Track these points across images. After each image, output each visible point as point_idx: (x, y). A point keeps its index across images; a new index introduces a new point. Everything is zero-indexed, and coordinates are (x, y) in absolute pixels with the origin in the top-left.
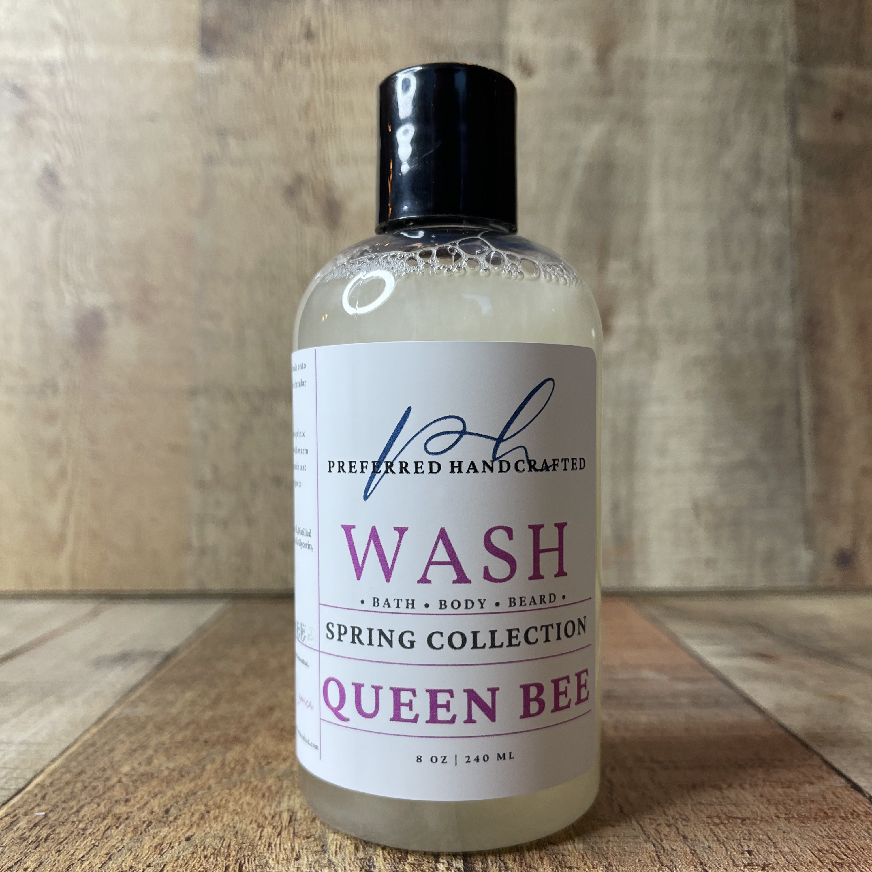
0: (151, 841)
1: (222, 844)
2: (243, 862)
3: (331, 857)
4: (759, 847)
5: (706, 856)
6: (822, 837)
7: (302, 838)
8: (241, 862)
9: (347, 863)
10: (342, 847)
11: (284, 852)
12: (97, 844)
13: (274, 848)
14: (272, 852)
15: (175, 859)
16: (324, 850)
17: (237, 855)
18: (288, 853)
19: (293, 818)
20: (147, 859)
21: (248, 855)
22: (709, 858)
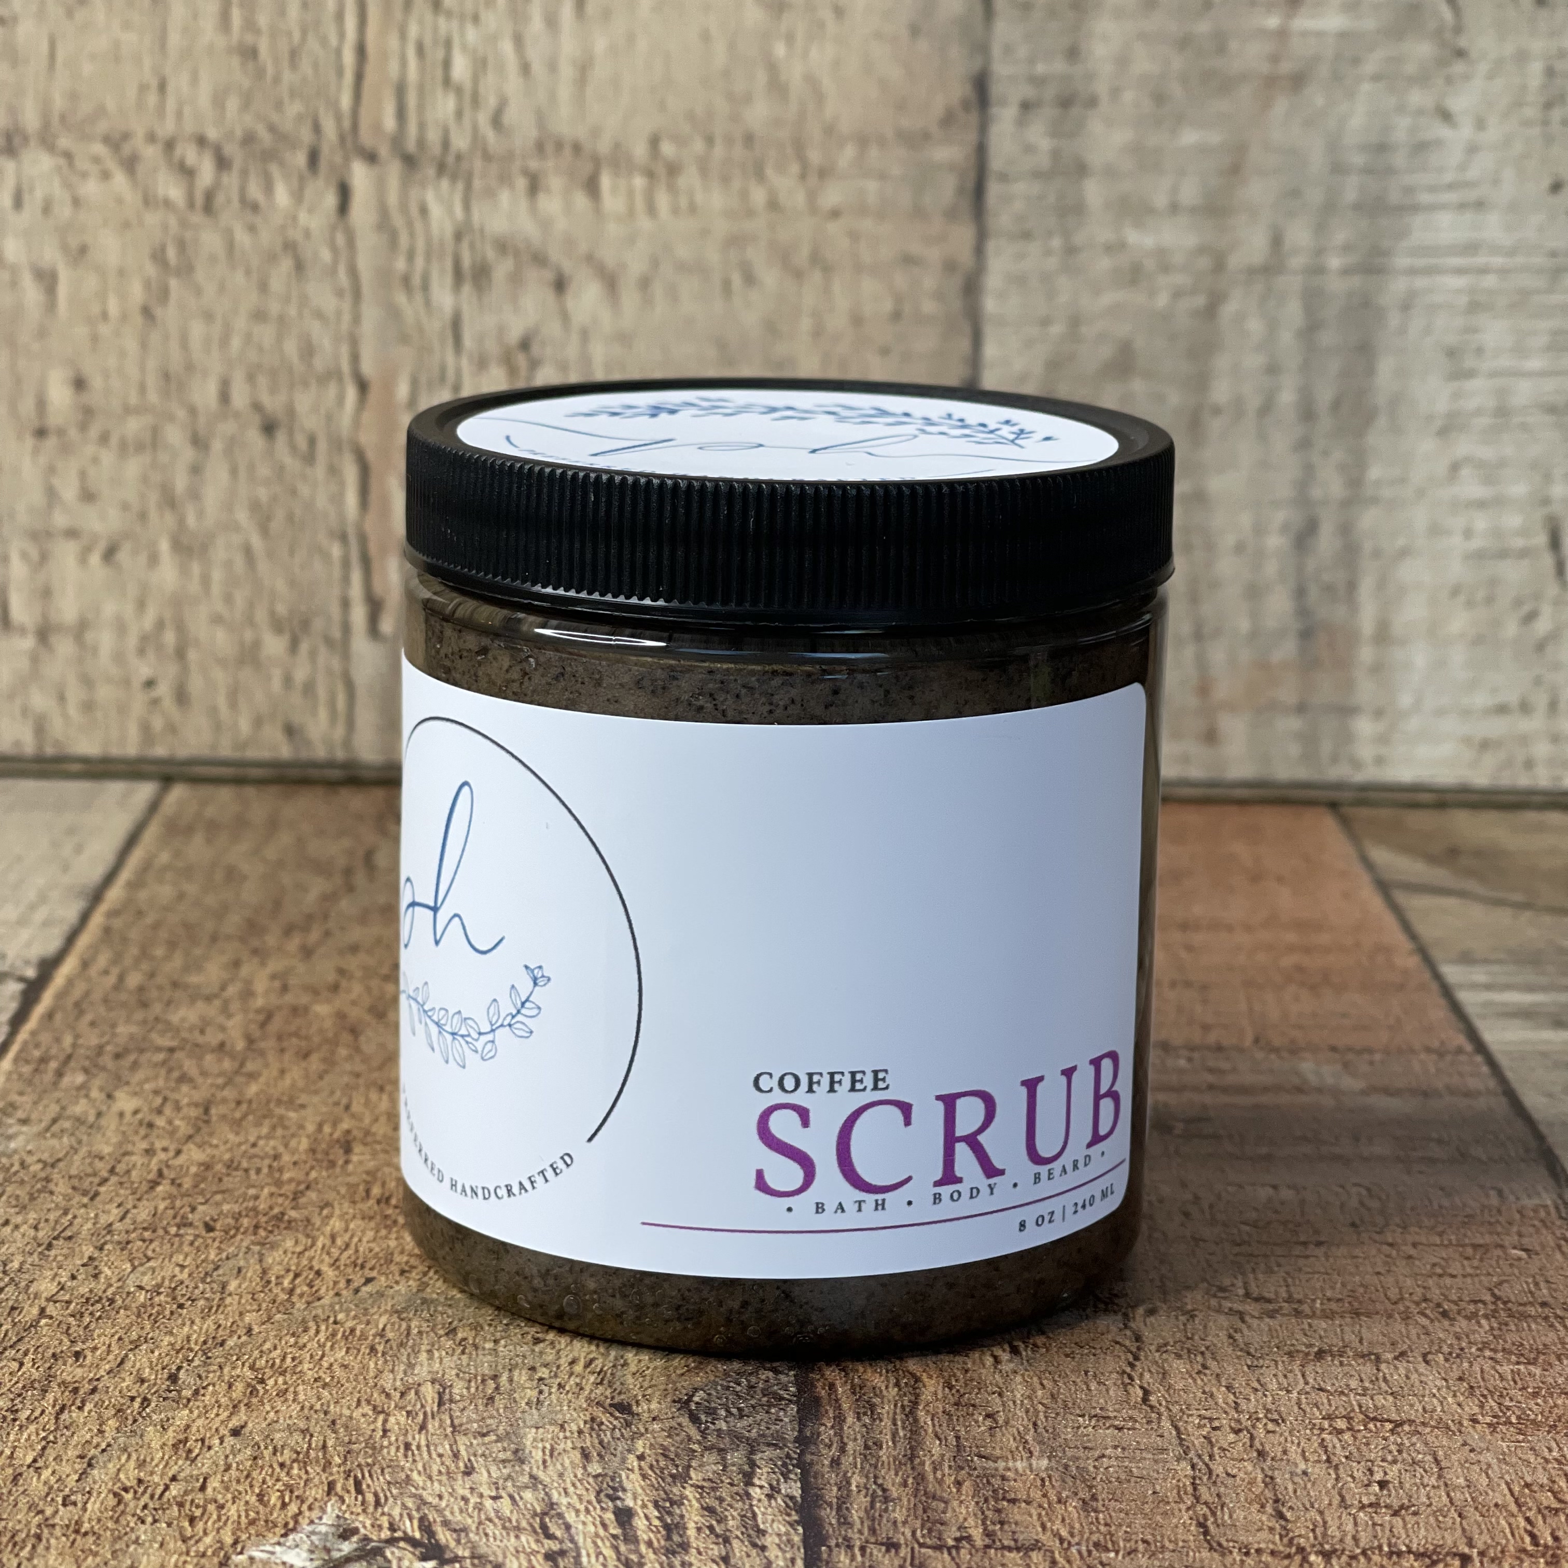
0: (161, 1437)
1: (310, 1445)
2: (360, 1475)
3: (535, 1471)
4: (1406, 1477)
5: (1290, 1487)
6: (1547, 1461)
7: (470, 1436)
8: (356, 1477)
9: (568, 1481)
10: (556, 1453)
11: (438, 1460)
12: (51, 1438)
13: (416, 1452)
14: (414, 1461)
15: (222, 1468)
16: (519, 1457)
17: (344, 1463)
18: (448, 1462)
19: (447, 1397)
20: (165, 1467)
21: (368, 1465)
22: (1295, 1491)
